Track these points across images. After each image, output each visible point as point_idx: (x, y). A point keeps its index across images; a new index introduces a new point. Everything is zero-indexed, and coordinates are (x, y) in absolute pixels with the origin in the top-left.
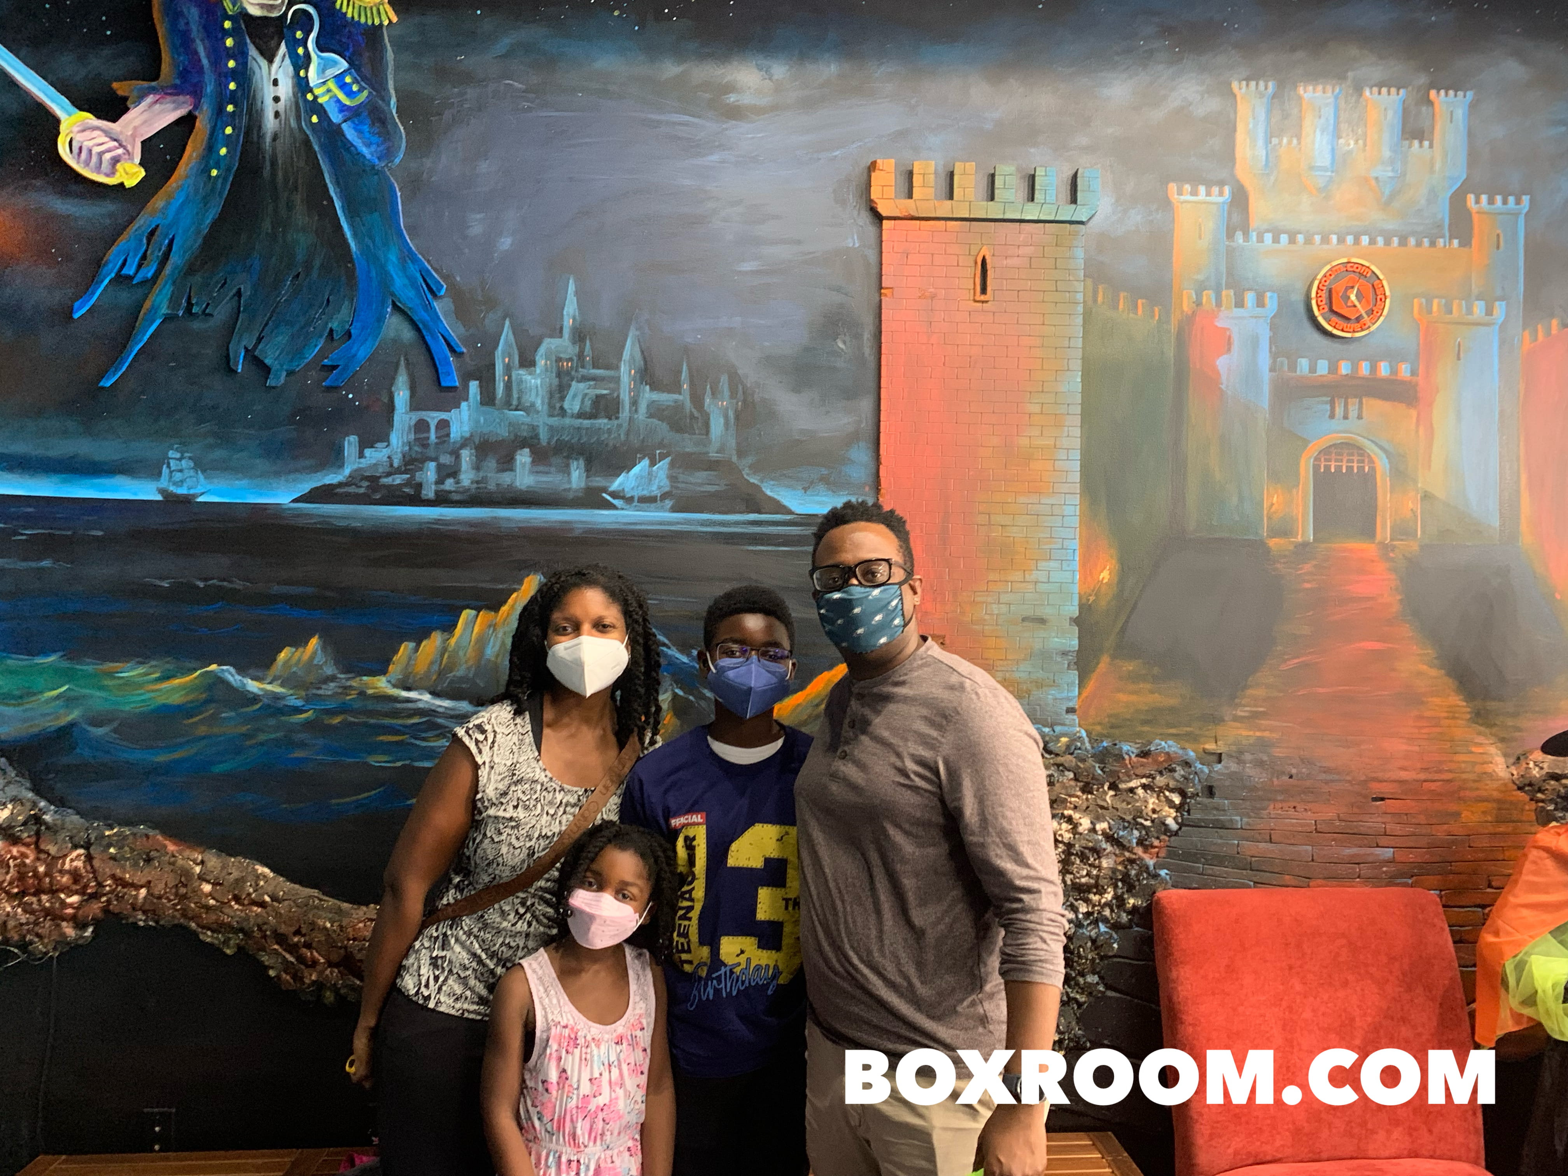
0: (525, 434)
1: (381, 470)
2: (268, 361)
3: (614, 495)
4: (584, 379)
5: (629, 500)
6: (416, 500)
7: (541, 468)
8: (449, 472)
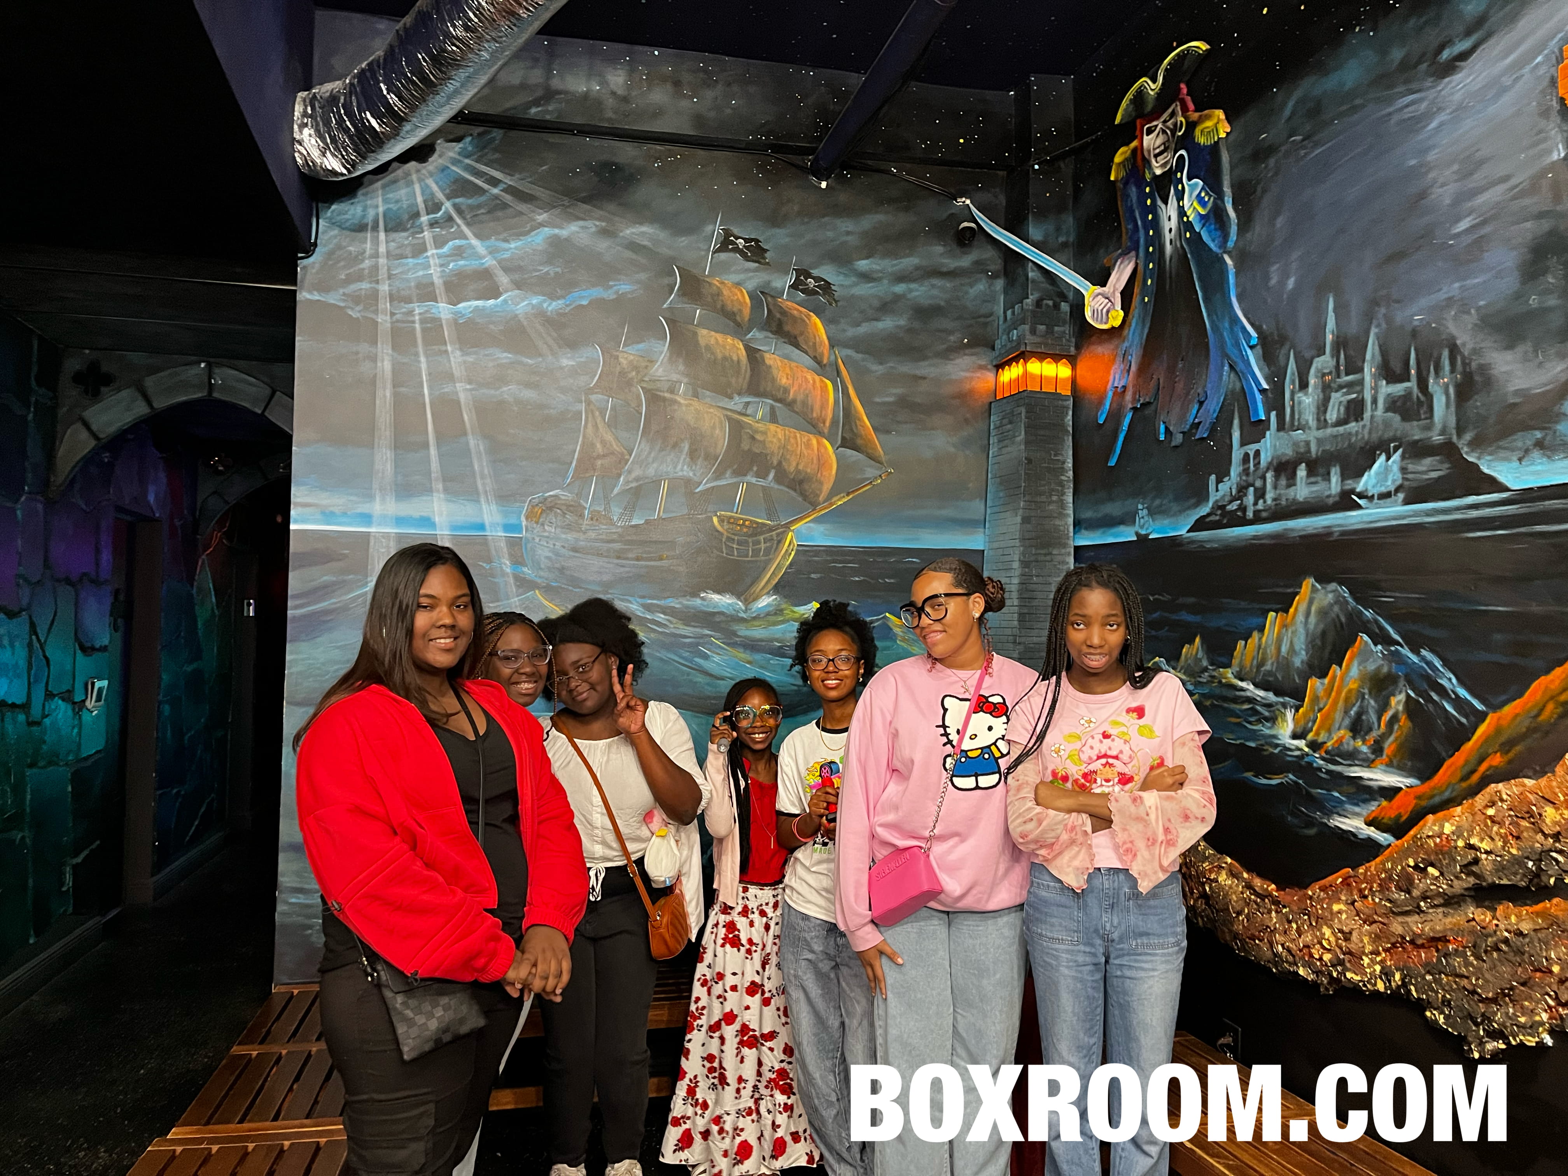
0: (1302, 450)
1: (1227, 499)
2: (1171, 428)
3: (1361, 496)
4: (1341, 387)
5: (1371, 498)
6: (1244, 522)
7: (1313, 479)
8: (1260, 494)
